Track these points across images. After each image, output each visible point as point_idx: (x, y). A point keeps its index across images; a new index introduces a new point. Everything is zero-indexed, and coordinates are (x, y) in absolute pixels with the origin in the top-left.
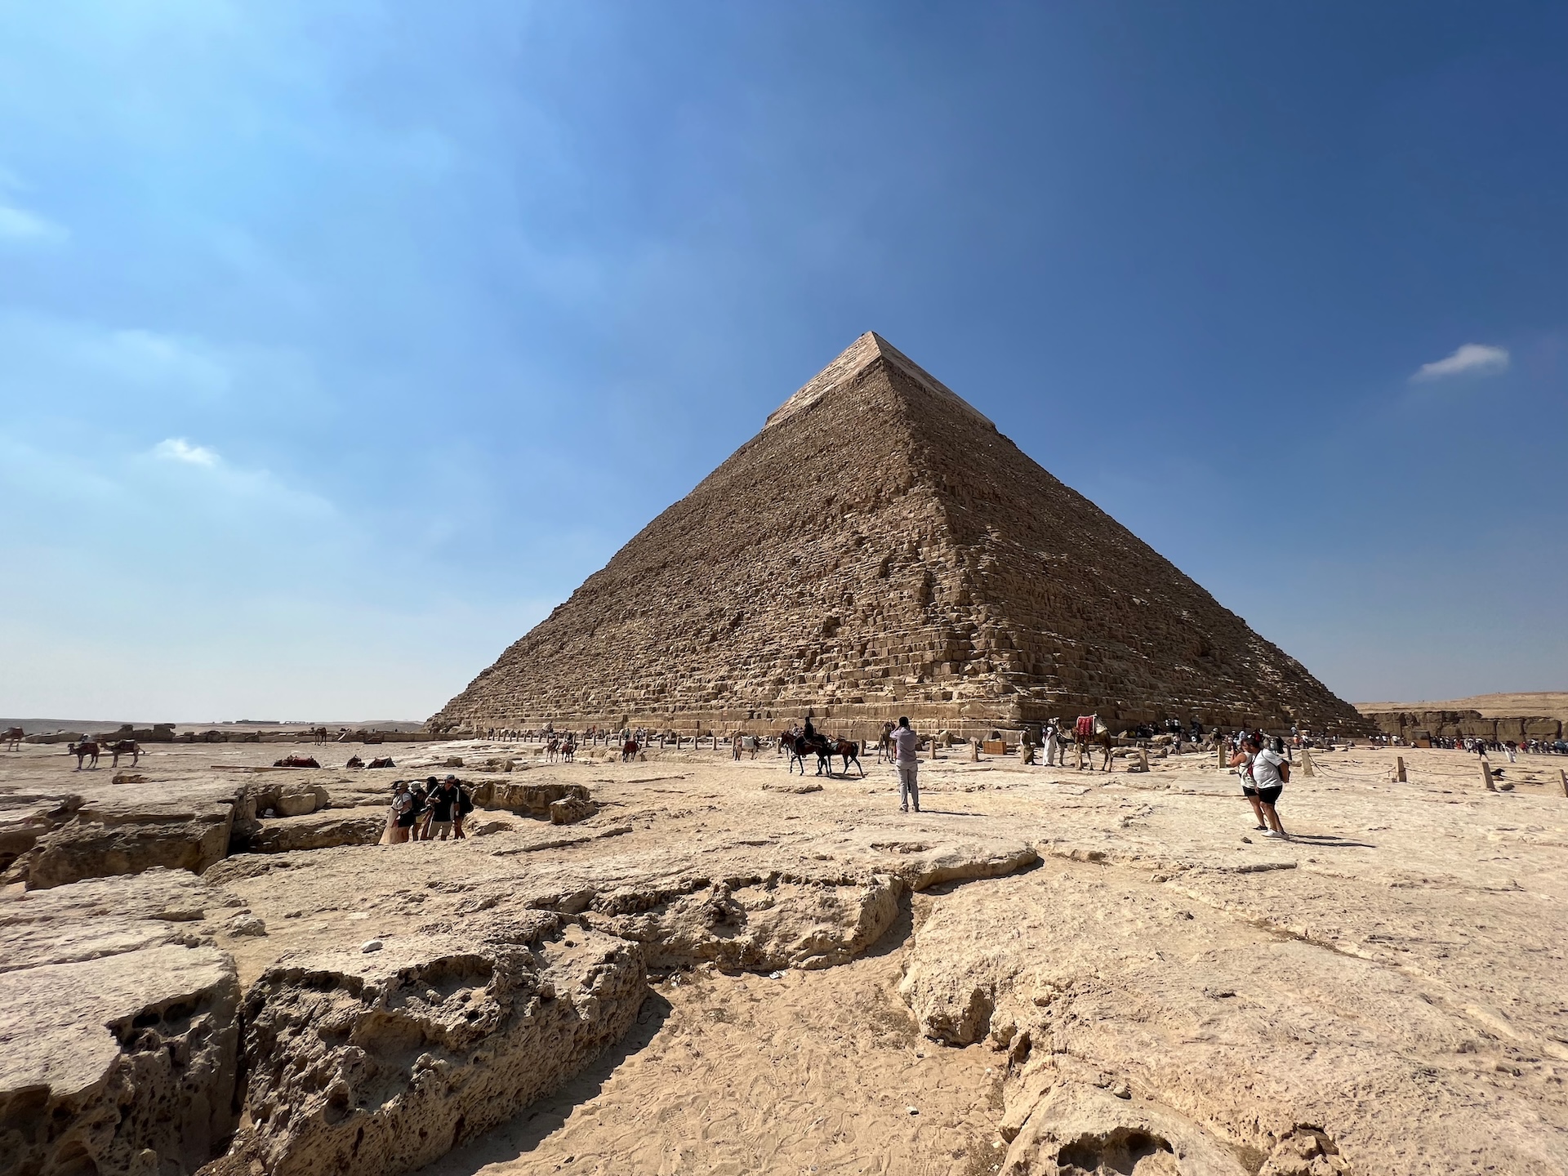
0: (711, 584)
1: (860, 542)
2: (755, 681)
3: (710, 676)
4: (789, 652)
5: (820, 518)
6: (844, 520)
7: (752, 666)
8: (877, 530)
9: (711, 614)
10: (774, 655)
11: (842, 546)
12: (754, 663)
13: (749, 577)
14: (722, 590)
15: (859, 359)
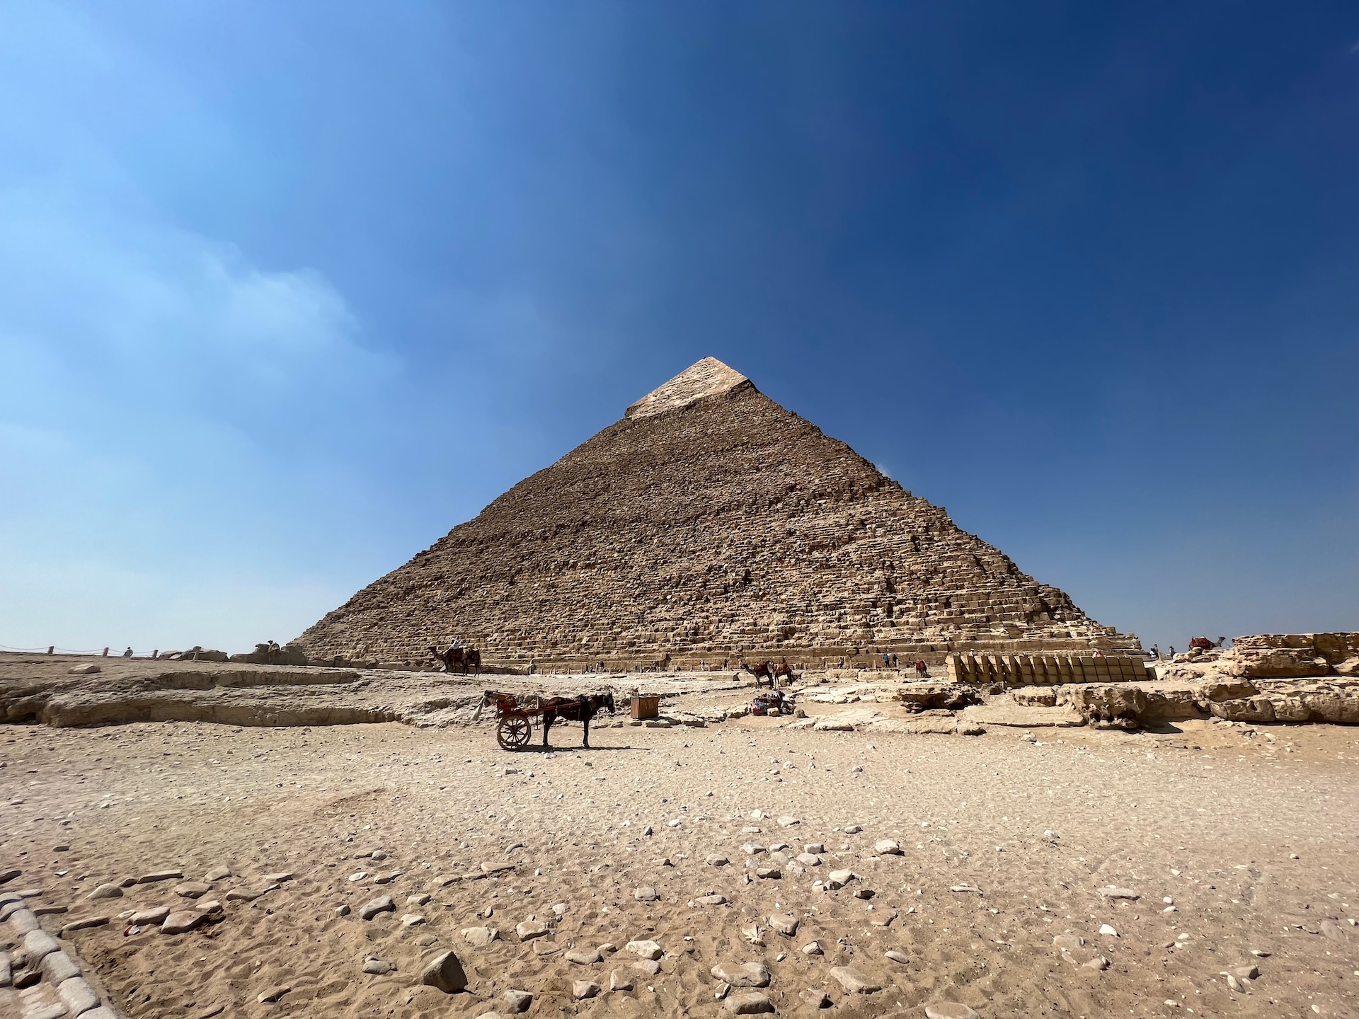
0: (678, 544)
2: (832, 625)
3: (765, 621)
4: (856, 603)
5: (792, 500)
6: (820, 505)
7: (816, 613)
9: (710, 570)
10: (839, 604)
12: (817, 611)
13: (732, 541)
14: (702, 550)
15: (719, 377)
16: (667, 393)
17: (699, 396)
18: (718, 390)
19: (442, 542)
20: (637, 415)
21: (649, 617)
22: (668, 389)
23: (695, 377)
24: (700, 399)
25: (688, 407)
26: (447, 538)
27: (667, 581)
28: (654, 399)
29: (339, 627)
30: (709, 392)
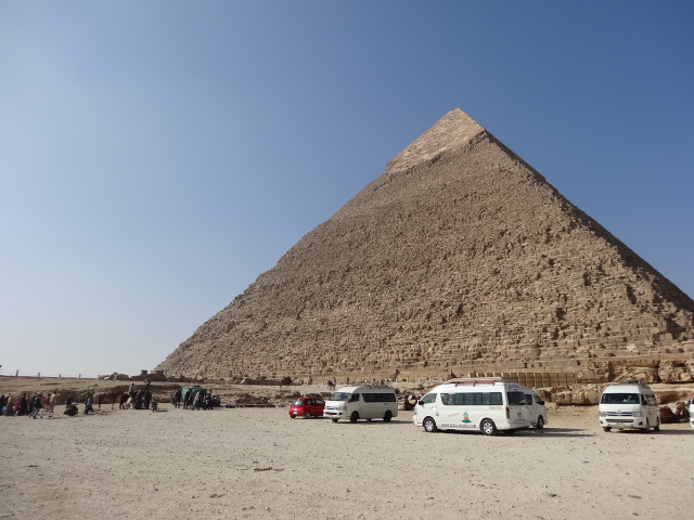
1: (551, 262)
3: (467, 344)
5: (501, 244)
6: (523, 247)
8: (561, 255)
9: (433, 305)
11: (538, 264)
13: (453, 280)
15: (462, 129)
16: (419, 147)
17: (443, 149)
18: (459, 142)
19: (252, 287)
20: (394, 170)
21: (388, 342)
22: (420, 143)
23: (443, 130)
24: (444, 153)
25: (435, 160)
26: (255, 285)
27: (403, 315)
28: (407, 153)
29: (189, 353)
30: (452, 144)
